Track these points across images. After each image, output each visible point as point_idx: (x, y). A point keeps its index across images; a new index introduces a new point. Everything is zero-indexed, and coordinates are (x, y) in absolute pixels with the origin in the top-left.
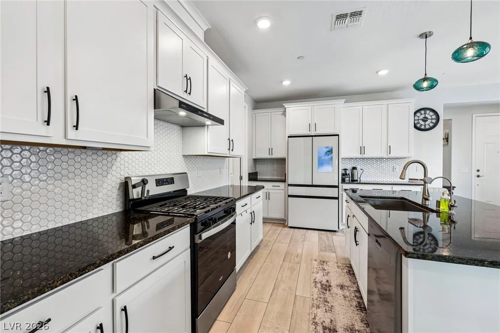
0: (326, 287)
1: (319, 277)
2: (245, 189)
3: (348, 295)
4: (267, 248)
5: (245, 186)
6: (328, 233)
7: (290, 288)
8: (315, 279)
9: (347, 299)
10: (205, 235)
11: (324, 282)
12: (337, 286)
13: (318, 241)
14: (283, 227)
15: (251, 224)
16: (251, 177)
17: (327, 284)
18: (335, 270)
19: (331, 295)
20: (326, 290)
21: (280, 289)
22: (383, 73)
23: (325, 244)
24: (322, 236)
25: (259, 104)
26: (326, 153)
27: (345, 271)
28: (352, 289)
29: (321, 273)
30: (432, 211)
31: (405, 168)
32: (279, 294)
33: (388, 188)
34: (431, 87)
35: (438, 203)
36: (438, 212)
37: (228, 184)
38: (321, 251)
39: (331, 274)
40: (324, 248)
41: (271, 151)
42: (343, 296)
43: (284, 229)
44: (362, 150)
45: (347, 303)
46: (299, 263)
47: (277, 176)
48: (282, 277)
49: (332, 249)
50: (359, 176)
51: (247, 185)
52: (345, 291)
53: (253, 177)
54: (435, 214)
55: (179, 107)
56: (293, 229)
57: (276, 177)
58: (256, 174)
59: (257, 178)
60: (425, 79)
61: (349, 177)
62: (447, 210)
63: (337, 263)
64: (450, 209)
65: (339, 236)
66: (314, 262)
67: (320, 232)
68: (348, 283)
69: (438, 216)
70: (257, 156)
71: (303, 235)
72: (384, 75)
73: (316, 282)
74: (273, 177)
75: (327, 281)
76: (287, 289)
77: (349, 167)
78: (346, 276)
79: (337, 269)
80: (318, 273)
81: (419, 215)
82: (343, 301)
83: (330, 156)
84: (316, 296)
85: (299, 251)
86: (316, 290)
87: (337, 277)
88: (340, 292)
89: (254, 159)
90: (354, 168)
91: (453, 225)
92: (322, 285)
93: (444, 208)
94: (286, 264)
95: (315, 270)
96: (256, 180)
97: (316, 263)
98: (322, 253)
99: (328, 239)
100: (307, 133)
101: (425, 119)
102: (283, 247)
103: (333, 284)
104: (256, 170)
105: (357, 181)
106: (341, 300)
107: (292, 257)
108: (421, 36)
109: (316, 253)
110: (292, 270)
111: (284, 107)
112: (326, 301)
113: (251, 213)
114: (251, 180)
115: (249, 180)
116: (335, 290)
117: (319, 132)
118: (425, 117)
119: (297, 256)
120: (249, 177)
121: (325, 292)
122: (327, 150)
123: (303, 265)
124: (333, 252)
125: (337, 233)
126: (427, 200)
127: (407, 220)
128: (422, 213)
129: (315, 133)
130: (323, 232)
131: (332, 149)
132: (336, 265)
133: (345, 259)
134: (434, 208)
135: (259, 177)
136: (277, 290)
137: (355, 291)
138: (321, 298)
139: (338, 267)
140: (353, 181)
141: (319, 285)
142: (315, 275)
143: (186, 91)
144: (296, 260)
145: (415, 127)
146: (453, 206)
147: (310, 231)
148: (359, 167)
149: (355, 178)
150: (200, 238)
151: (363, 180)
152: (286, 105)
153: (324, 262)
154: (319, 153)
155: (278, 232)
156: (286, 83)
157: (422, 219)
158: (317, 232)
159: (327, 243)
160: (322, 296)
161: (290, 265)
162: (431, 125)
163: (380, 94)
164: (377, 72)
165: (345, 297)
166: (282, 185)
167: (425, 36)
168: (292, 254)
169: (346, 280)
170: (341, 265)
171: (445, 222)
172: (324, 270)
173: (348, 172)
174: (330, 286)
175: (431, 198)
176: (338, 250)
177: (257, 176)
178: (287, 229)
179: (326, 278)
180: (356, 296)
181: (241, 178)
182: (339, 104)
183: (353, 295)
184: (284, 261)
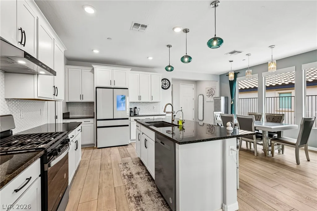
0: (131, 176)
1: (125, 172)
2: (60, 125)
3: (142, 176)
4: (85, 166)
5: (60, 123)
6: (123, 147)
7: (109, 185)
8: (123, 174)
9: (142, 178)
10: (53, 163)
11: (129, 174)
12: (136, 174)
13: (119, 153)
14: (93, 149)
15: (76, 150)
16: (65, 116)
17: (131, 175)
18: (133, 166)
19: (134, 180)
20: (131, 178)
21: (104, 188)
22: (150, 58)
23: (123, 153)
24: (121, 149)
25: (70, 61)
26: (122, 99)
27: (138, 165)
28: (143, 173)
29: (126, 170)
30: (176, 125)
31: (166, 107)
32: (103, 191)
33: (152, 117)
34: (172, 70)
35: (178, 122)
36: (178, 126)
37: (47, 123)
38: (122, 158)
39: (131, 169)
40: (123, 156)
41: (82, 97)
42: (140, 177)
43: (94, 150)
44: (140, 97)
45: (143, 180)
46: (111, 168)
47: (86, 114)
48: (102, 180)
49: (128, 155)
50: (138, 112)
51: (62, 122)
52: (140, 175)
53: (66, 116)
54: (177, 127)
55: (25, 57)
56: (101, 149)
57: (85, 116)
58: (68, 113)
59: (69, 117)
60: (169, 66)
61: (133, 113)
62: (181, 124)
63: (133, 162)
64: (183, 124)
65: (130, 147)
66: (120, 165)
67: (119, 147)
68: (141, 170)
69: (178, 128)
70: (69, 101)
71: (108, 151)
72: (150, 60)
73: (124, 176)
74: (83, 116)
75: (130, 173)
76: (108, 186)
77: (133, 107)
78: (139, 167)
79: (133, 165)
80: (124, 170)
81: (170, 128)
82: (141, 180)
83: (124, 101)
84: (126, 183)
85: (109, 161)
86: (126, 180)
87: (135, 169)
88: (138, 176)
89: (66, 102)
90: (136, 108)
91: (184, 130)
92: (128, 176)
93: (180, 124)
94: (103, 172)
95: (122, 169)
96: (69, 118)
97: (121, 165)
98: (123, 159)
99: (124, 150)
100: (109, 86)
101: (165, 84)
102: (98, 161)
103: (134, 173)
104: (68, 110)
105: (137, 115)
106: (140, 180)
107: (106, 166)
108: (167, 46)
109: (120, 160)
110: (108, 174)
111: (92, 66)
112: (133, 184)
113: (76, 142)
114: (65, 119)
115: (64, 118)
116: (136, 176)
117: (116, 86)
118: (165, 83)
119: (109, 165)
120: (63, 116)
121: (131, 179)
122: (122, 97)
123: (114, 169)
124: (129, 157)
125: (128, 146)
126: (174, 121)
127: (166, 132)
128: (171, 127)
129: (114, 86)
130: (120, 147)
131: (125, 97)
132: (133, 163)
133: (136, 159)
134: (177, 124)
135: (71, 116)
136: (102, 189)
137: (145, 173)
138: (129, 183)
139: (134, 164)
140: (135, 115)
141: (126, 177)
142: (122, 172)
143: (21, 43)
144: (109, 167)
145: (162, 88)
146: (184, 122)
147: (112, 148)
148: (138, 107)
149: (136, 114)
150: (49, 166)
151: (140, 114)
152: (94, 66)
153: (126, 163)
154: (117, 99)
155: (91, 153)
156: (96, 51)
157: (171, 130)
158: (117, 147)
159: (124, 152)
160: (130, 182)
161: (106, 171)
162: (168, 87)
163: (148, 68)
164: (148, 58)
165: (141, 178)
166: (91, 120)
167: (169, 46)
168: (105, 164)
169: (139, 169)
170: (135, 162)
171: (181, 129)
172: (127, 167)
173: (132, 110)
174: (133, 175)
175: (175, 120)
176: (132, 155)
177: (69, 115)
178: (96, 150)
179: (129, 171)
180: (146, 175)
181: (56, 117)
182: (128, 70)
183: (145, 175)
184: (100, 170)
